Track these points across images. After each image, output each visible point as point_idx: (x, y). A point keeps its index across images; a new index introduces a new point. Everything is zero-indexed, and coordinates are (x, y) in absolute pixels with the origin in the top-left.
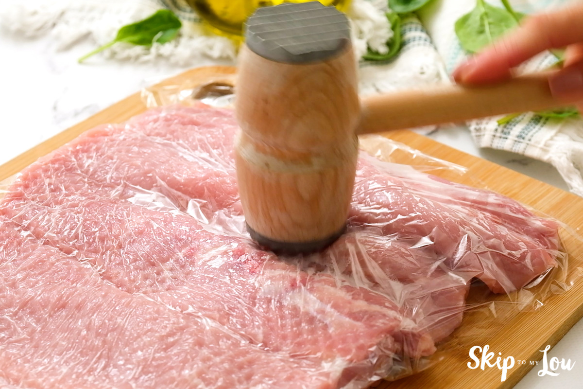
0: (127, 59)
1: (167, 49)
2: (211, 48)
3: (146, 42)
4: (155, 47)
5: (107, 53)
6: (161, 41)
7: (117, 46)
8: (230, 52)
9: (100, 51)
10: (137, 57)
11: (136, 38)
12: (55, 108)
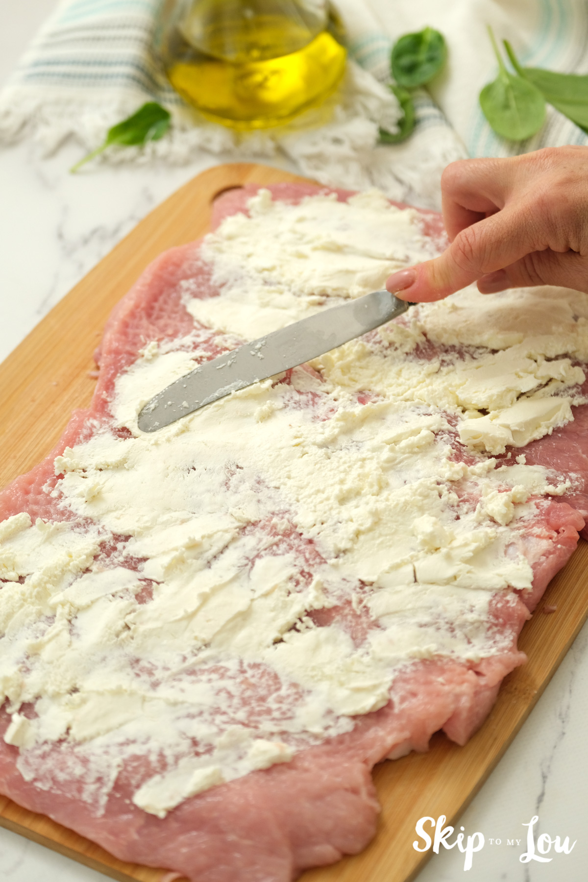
0: (121, 163)
1: (162, 146)
2: (209, 140)
3: (138, 140)
4: (149, 146)
5: (98, 158)
6: (156, 138)
7: (109, 150)
8: (230, 144)
9: (89, 155)
10: (132, 160)
11: (128, 136)
12: (60, 236)
